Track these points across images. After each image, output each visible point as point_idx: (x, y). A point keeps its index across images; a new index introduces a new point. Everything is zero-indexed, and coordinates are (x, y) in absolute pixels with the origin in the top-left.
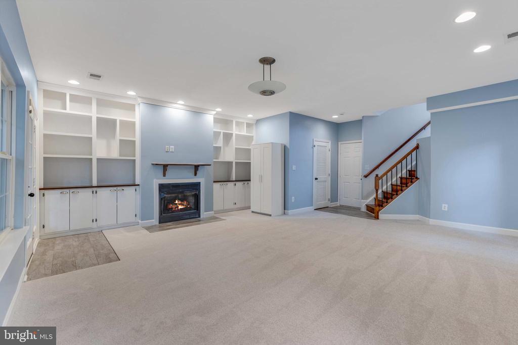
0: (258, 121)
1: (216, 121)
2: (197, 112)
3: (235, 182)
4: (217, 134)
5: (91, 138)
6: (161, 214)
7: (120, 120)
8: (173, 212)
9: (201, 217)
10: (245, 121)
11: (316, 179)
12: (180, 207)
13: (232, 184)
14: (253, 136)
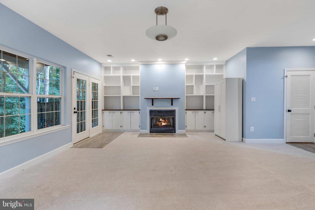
0: (227, 62)
1: (188, 67)
2: (173, 64)
3: (205, 111)
4: (189, 77)
5: (120, 87)
6: (151, 128)
7: (132, 76)
8: (159, 127)
9: (176, 132)
10: (215, 64)
11: (289, 111)
12: (163, 124)
13: (203, 112)
14: (223, 75)
